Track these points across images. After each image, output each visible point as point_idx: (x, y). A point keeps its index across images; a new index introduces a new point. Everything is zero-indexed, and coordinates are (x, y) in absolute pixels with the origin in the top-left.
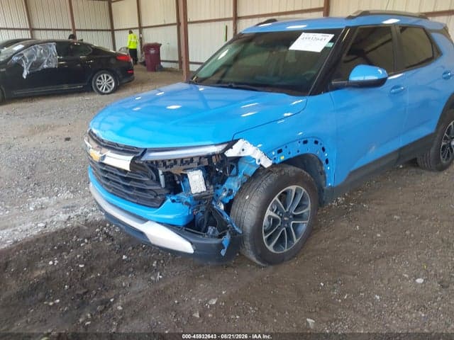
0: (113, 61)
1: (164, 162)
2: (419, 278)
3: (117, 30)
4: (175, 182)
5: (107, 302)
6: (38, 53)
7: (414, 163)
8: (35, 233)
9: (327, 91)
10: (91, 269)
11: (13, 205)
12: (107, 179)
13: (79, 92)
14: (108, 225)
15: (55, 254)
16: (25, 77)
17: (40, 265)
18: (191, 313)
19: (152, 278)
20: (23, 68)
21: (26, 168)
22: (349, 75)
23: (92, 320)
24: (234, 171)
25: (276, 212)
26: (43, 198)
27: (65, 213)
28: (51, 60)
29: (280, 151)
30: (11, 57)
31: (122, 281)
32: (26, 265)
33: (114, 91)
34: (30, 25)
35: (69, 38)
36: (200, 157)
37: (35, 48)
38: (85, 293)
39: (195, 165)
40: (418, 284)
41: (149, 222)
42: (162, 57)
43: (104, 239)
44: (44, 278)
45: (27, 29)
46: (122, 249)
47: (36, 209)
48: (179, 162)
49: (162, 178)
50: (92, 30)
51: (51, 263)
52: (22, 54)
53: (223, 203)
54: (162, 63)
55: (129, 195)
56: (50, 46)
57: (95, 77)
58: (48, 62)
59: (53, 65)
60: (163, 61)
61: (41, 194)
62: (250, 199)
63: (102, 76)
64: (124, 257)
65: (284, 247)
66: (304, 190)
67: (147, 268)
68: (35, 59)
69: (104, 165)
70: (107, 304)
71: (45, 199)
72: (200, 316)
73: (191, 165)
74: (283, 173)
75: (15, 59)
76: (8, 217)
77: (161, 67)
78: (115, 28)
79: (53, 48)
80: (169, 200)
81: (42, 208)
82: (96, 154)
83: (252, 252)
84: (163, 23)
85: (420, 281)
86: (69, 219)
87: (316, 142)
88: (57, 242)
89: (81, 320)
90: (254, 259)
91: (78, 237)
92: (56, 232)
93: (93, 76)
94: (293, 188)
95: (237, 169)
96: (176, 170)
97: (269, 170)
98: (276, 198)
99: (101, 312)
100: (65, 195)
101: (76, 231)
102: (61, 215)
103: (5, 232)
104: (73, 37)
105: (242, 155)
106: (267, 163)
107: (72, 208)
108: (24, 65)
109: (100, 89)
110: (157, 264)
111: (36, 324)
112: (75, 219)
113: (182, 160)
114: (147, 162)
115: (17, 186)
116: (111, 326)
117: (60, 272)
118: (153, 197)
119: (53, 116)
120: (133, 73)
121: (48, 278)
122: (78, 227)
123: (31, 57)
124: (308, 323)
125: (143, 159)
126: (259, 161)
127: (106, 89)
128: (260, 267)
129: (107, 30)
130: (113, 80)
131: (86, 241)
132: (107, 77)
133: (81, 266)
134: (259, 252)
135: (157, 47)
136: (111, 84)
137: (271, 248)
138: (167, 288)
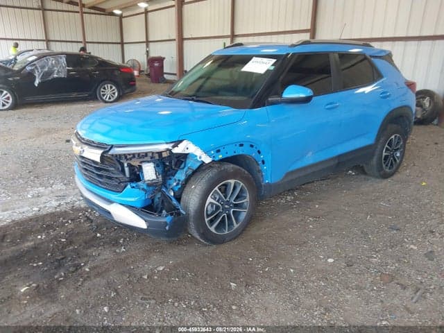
0: (117, 73)
1: (125, 156)
2: (330, 258)
3: (126, 43)
4: (136, 172)
5: (78, 266)
6: (50, 64)
7: (361, 170)
8: (30, 215)
9: (264, 106)
10: (71, 243)
11: (14, 192)
12: (86, 170)
13: (85, 100)
14: (89, 211)
15: (44, 231)
16: (36, 85)
17: (31, 238)
18: (141, 275)
19: (118, 251)
20: (35, 77)
21: (29, 164)
22: (282, 93)
23: (65, 277)
24: (183, 165)
25: (218, 201)
26: (40, 188)
27: (57, 200)
28: (60, 70)
29: (218, 151)
30: (25, 67)
31: (93, 252)
32: (20, 237)
33: (117, 100)
34: (46, 37)
35: (80, 51)
36: (153, 153)
37: (47, 59)
38: (63, 259)
39: (148, 158)
40: (328, 263)
41: (115, 204)
42: (165, 70)
43: (85, 221)
44: (33, 248)
45: (44, 41)
46: (98, 228)
47: (33, 196)
48: (136, 156)
49: (127, 170)
50: (103, 43)
51: (39, 237)
52: (35, 65)
53: (173, 190)
54: (165, 76)
55: (100, 182)
56: (61, 58)
57: (99, 87)
58: (58, 72)
59: (62, 75)
60: (166, 73)
61: (38, 185)
62: (195, 188)
63: (106, 86)
64: (98, 235)
65: (225, 229)
66: (242, 184)
67: (115, 243)
68: (46, 69)
69: (83, 157)
70: (78, 267)
71: (41, 189)
72: (148, 277)
73: (146, 159)
74: (222, 169)
75: (28, 68)
76: (10, 202)
77: (165, 79)
78: (125, 41)
79: (63, 60)
80: (129, 186)
81: (38, 196)
82: (77, 149)
83: (195, 231)
84: (168, 38)
85: (330, 260)
86: (59, 205)
87: (252, 146)
88: (47, 222)
89: (56, 277)
90: (198, 237)
91: (64, 219)
92: (47, 214)
93: (98, 86)
94: (232, 182)
95: (185, 164)
96: (135, 163)
97: (210, 166)
98: (216, 188)
99: (73, 272)
100: (59, 186)
101: (64, 214)
102: (53, 202)
103: (6, 213)
104: (83, 49)
105: (187, 152)
106: (207, 160)
107: (64, 197)
108: (36, 74)
109: (104, 98)
110: (124, 241)
111: (22, 278)
112: (65, 206)
113: (139, 154)
114: (112, 155)
115: (20, 178)
116: (78, 281)
117: (46, 244)
118: (117, 183)
119: (58, 121)
120: (135, 85)
121: (35, 248)
122: (65, 212)
123: (43, 67)
124: (231, 285)
125: (110, 153)
126: (200, 158)
127: (110, 98)
128: (206, 245)
129: (118, 43)
130: (116, 90)
131: (70, 222)
132: (111, 87)
133: (63, 240)
134: (202, 231)
135: (161, 60)
136: (114, 93)
137: (212, 229)
138: (127, 258)
